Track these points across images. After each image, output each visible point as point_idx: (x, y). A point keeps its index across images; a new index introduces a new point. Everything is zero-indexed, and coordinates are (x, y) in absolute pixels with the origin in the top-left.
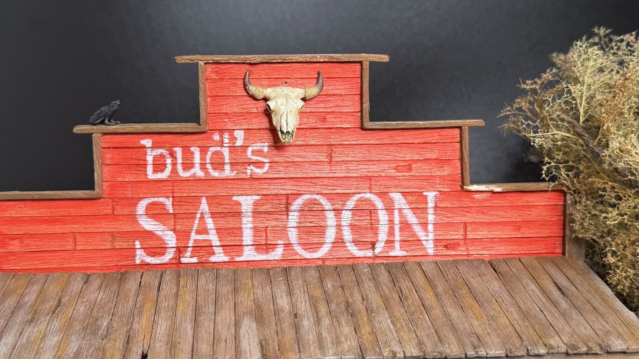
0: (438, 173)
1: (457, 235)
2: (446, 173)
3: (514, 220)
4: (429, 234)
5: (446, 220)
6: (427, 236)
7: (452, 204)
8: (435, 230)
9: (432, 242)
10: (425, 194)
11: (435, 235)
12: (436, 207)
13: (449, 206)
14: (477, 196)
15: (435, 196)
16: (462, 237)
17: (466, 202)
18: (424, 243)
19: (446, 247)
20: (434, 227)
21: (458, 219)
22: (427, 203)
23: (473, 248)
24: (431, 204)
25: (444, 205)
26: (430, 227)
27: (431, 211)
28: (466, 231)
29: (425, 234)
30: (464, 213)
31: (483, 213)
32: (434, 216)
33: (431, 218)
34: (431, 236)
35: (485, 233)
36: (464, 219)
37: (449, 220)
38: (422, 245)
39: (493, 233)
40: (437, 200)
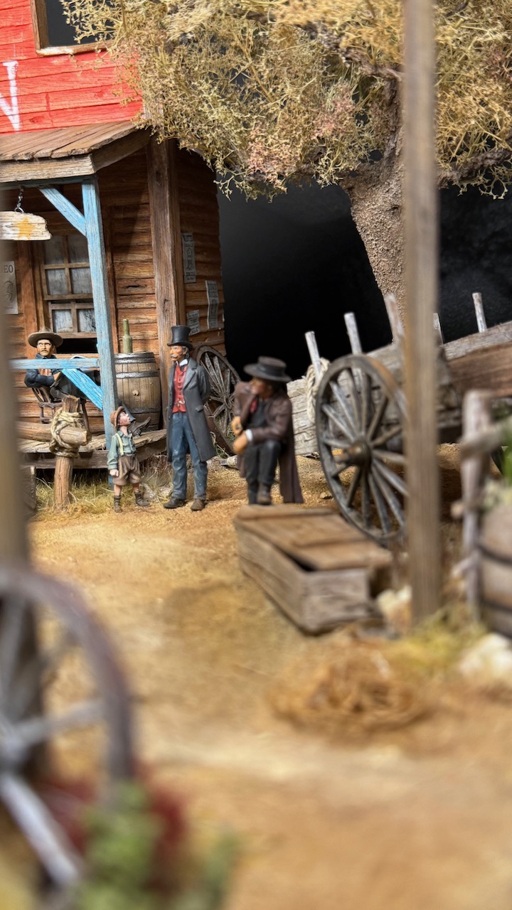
0: (14, 41)
1: (41, 107)
2: (21, 40)
3: (94, 85)
4: (13, 108)
5: (27, 91)
6: (11, 110)
7: (32, 73)
8: (19, 104)
9: (17, 117)
10: (5, 64)
11: (19, 109)
12: (17, 78)
13: (29, 75)
14: (56, 61)
15: (15, 66)
16: (45, 109)
17: (46, 70)
18: (10, 118)
19: (33, 121)
20: (18, 101)
21: (40, 89)
22: (7, 75)
23: (57, 120)
24: (11, 76)
25: (24, 76)
26: (14, 101)
27: (13, 83)
28: (48, 102)
29: (9, 108)
30: (45, 82)
31: (63, 80)
32: (16, 88)
33: (13, 90)
34: (16, 110)
35: (67, 102)
36: (45, 89)
37: (31, 91)
38: (9, 120)
39: (75, 102)
40: (18, 70)
